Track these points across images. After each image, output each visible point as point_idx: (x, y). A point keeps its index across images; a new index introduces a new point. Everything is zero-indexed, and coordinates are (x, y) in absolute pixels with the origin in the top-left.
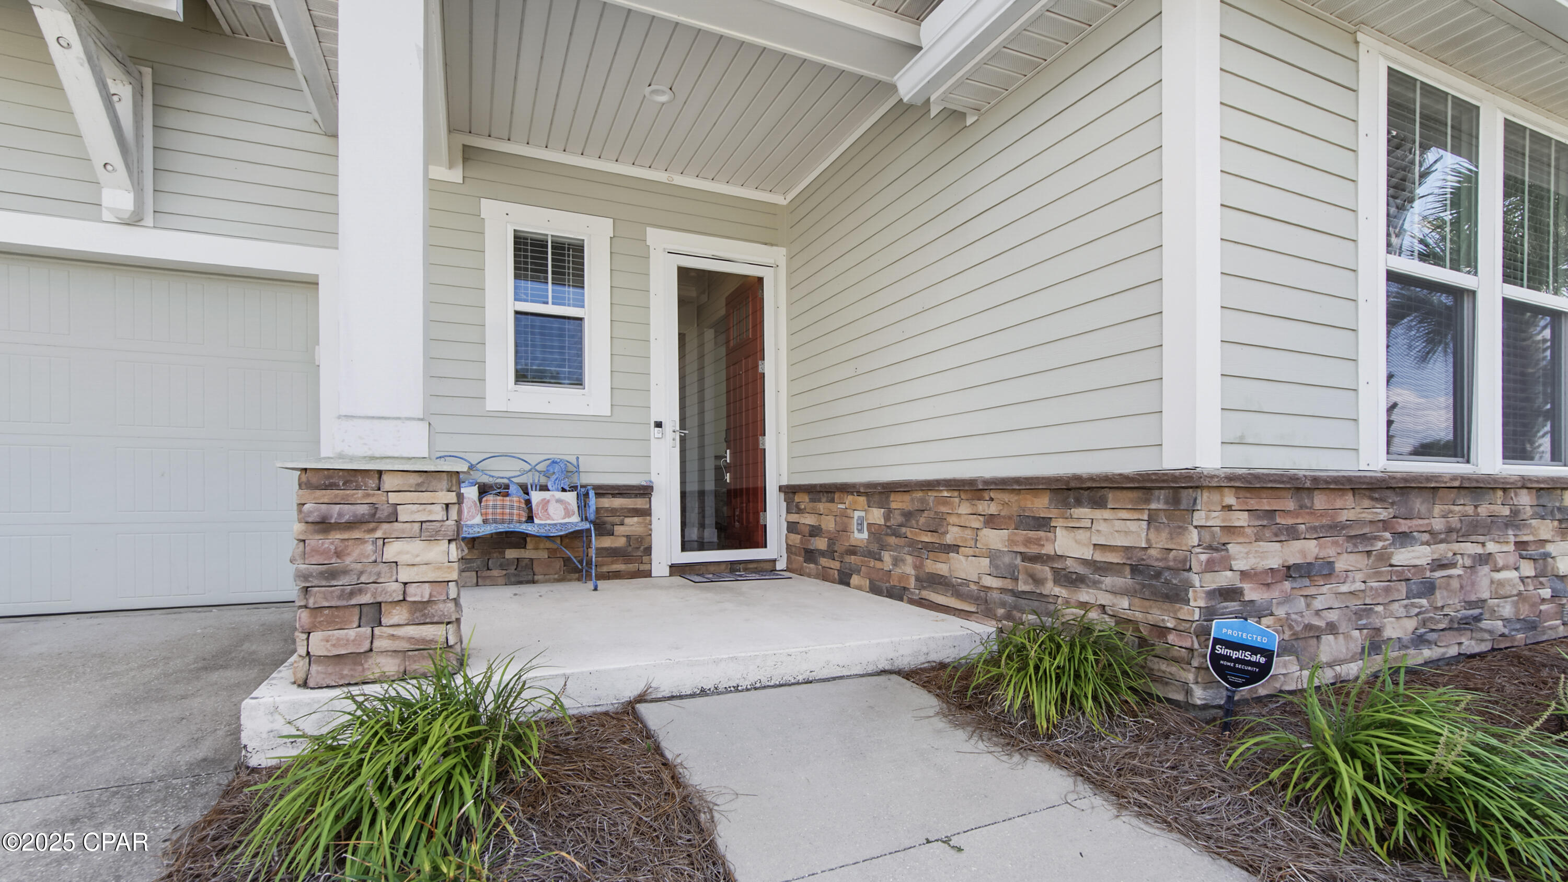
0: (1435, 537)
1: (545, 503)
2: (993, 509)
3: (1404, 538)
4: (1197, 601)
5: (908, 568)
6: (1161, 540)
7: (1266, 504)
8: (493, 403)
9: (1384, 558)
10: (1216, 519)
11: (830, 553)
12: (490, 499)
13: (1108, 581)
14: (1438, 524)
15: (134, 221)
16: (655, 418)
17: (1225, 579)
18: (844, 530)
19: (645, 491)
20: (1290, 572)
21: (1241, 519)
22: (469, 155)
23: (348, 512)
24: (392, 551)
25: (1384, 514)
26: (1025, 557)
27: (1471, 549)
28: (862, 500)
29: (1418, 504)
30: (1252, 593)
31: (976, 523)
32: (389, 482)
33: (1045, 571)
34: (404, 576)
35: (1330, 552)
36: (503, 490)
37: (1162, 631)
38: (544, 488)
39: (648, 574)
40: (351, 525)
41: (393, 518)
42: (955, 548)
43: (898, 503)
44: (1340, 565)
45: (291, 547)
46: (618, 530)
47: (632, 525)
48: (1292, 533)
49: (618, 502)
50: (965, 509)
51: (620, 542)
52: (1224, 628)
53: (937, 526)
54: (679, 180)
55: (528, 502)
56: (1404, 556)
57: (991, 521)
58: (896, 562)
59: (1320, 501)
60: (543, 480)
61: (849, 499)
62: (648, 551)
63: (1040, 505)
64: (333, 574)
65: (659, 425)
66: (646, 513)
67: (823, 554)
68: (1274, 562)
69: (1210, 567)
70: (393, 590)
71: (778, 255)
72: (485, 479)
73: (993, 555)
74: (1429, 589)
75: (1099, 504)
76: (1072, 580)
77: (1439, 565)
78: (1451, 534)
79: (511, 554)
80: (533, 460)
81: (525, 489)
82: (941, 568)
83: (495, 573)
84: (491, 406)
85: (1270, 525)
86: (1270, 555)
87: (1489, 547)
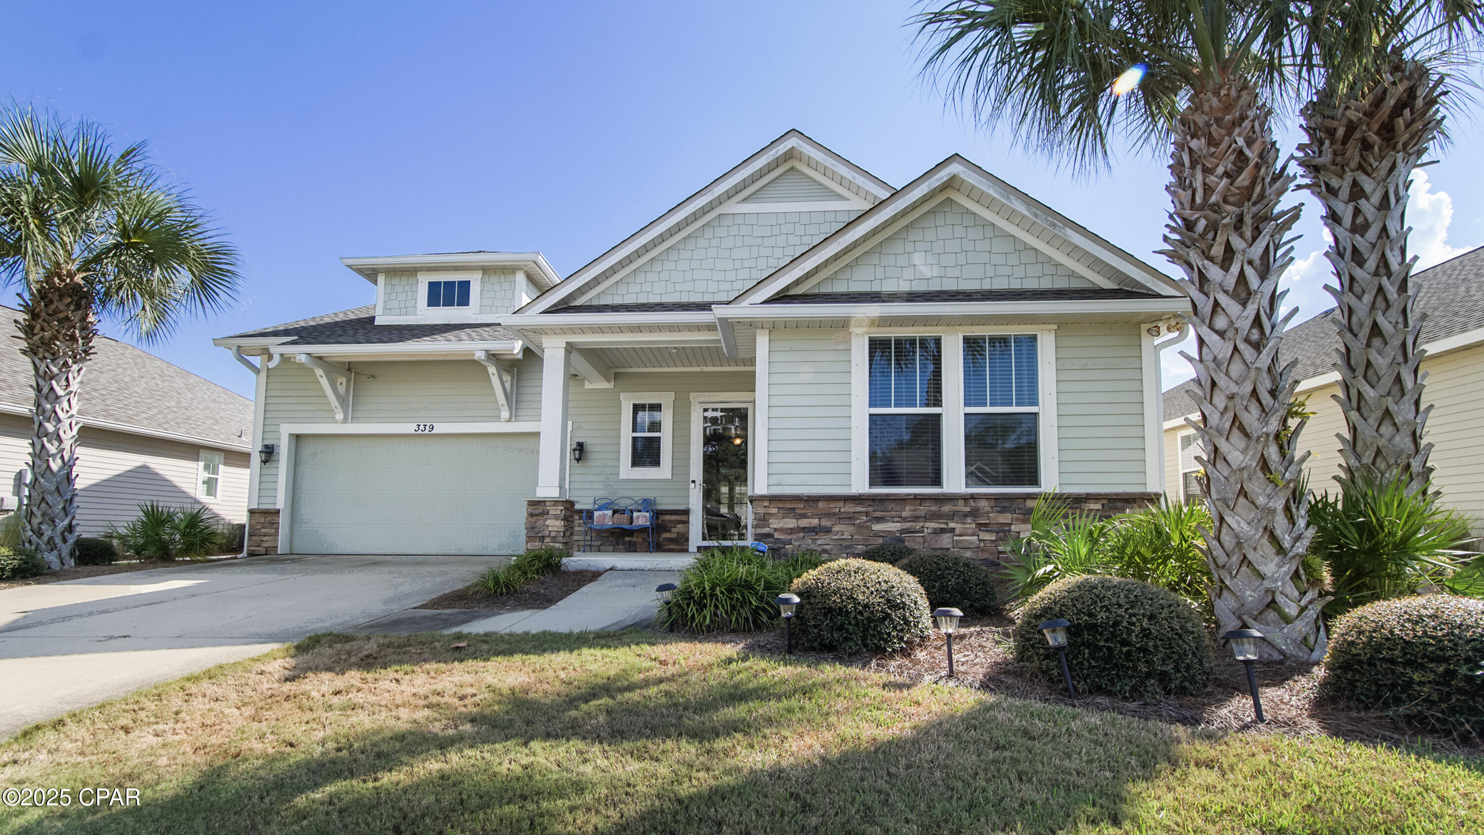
0: (904, 520)
1: (638, 516)
3: (879, 520)
8: (623, 475)
9: (865, 527)
10: (760, 510)
12: (616, 515)
14: (904, 514)
16: (691, 479)
19: (686, 512)
20: (803, 529)
22: (617, 376)
23: (537, 512)
24: (548, 522)
25: (862, 509)
27: (935, 525)
32: (547, 504)
34: (550, 529)
35: (828, 523)
36: (623, 512)
38: (639, 511)
39: (687, 551)
40: (538, 515)
41: (548, 513)
44: (835, 528)
45: (524, 521)
46: (673, 530)
47: (680, 528)
49: (673, 517)
51: (674, 536)
54: (706, 369)
55: (632, 517)
56: (879, 527)
60: (640, 508)
62: (687, 540)
64: (533, 528)
65: (694, 482)
66: (687, 522)
68: (794, 526)
69: (757, 527)
70: (547, 533)
72: (616, 508)
77: (907, 531)
78: (915, 519)
80: (637, 499)
81: (632, 511)
83: (621, 547)
84: (621, 477)
85: (791, 512)
86: (791, 523)
87: (952, 525)
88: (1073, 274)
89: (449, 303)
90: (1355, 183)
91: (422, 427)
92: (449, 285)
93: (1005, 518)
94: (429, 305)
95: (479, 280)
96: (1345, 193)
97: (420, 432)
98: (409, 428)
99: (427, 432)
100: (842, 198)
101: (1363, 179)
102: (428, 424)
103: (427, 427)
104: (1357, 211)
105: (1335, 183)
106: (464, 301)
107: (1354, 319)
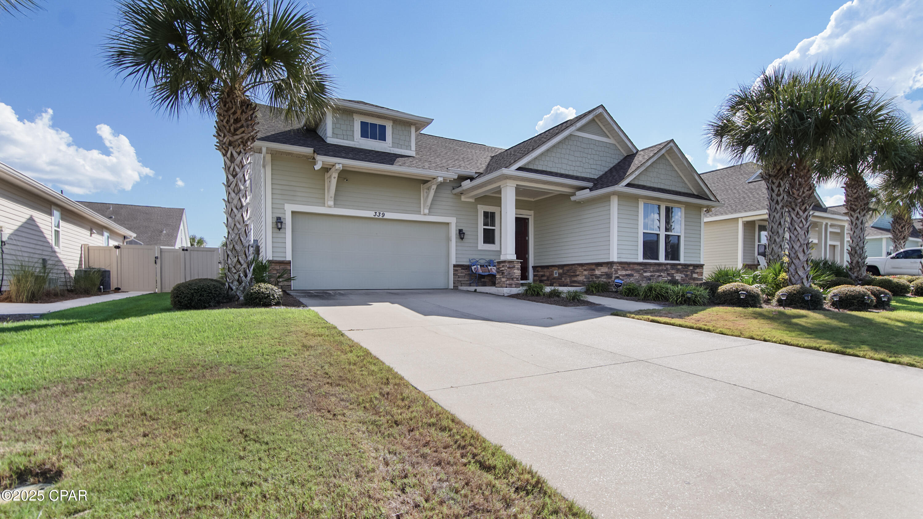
0: (651, 272)
1: (491, 269)
2: (585, 268)
3: (645, 272)
4: (613, 278)
5: (568, 280)
6: (609, 270)
7: (623, 266)
9: (642, 274)
10: (616, 267)
11: (548, 280)
13: (603, 277)
14: (651, 270)
15: (429, 214)
17: (617, 275)
18: (552, 275)
20: (627, 275)
21: (620, 268)
25: (641, 268)
26: (591, 275)
27: (658, 274)
28: (557, 268)
29: (648, 267)
30: (621, 277)
31: (582, 270)
33: (594, 277)
35: (633, 273)
37: (609, 282)
38: (490, 265)
42: (578, 275)
43: (566, 268)
44: (635, 275)
48: (627, 270)
50: (580, 268)
52: (617, 281)
53: (575, 271)
56: (645, 274)
57: (585, 270)
58: (565, 279)
59: (631, 266)
61: (553, 268)
63: (593, 267)
67: (545, 280)
68: (624, 274)
69: (615, 274)
71: (532, 213)
72: (480, 264)
73: (585, 275)
74: (650, 279)
75: (602, 266)
76: (599, 278)
77: (651, 276)
78: (654, 271)
79: (483, 280)
80: (488, 259)
81: (487, 266)
82: (575, 279)
84: (479, 248)
85: (624, 269)
86: (624, 273)
87: (662, 274)
88: (689, 188)
89: (374, 137)
90: (780, 183)
91: (378, 214)
92: (373, 126)
93: (673, 272)
94: (361, 137)
95: (391, 127)
96: (776, 184)
97: (377, 217)
98: (371, 214)
99: (381, 217)
100: (608, 137)
101: (781, 182)
102: (382, 213)
103: (381, 214)
104: (779, 190)
105: (774, 181)
106: (383, 138)
107: (774, 219)
